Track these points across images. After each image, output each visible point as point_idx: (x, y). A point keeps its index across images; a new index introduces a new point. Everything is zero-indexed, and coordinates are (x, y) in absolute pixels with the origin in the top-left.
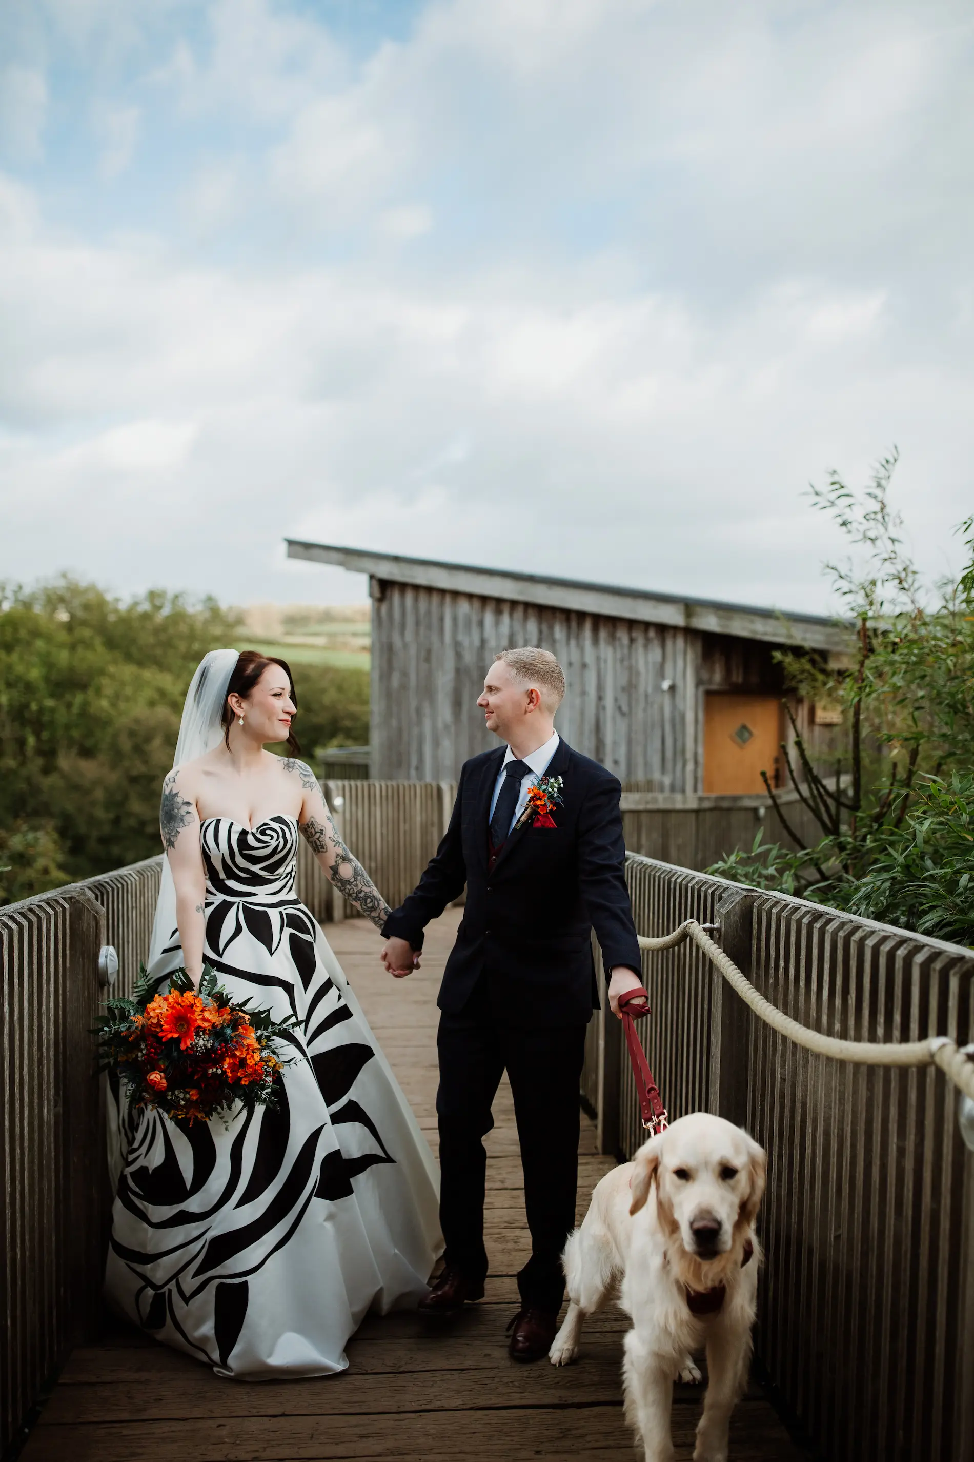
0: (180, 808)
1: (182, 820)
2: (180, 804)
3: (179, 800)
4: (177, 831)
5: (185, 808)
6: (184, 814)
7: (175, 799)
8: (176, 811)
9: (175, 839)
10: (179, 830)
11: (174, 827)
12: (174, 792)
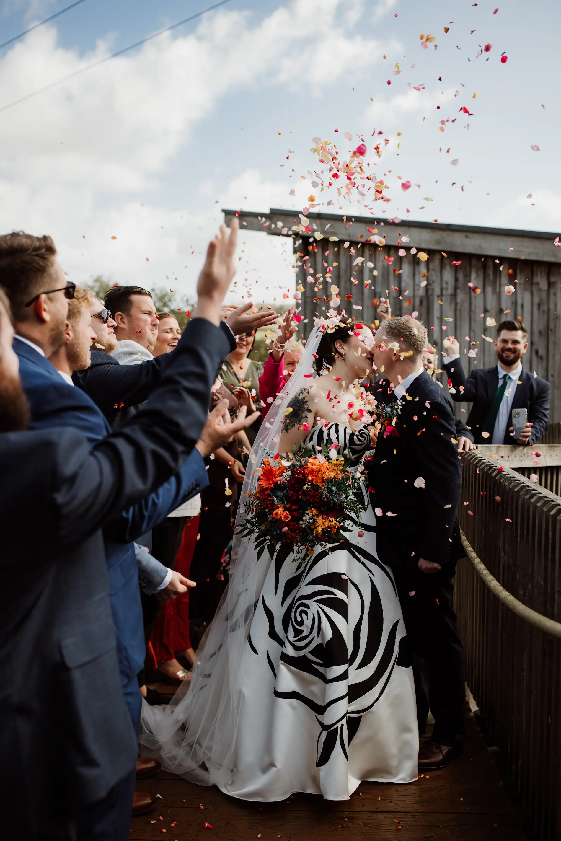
0: (304, 412)
1: (300, 420)
2: (305, 409)
3: (306, 406)
4: (294, 425)
5: (306, 413)
6: (304, 416)
7: (304, 405)
8: (300, 412)
9: (291, 428)
10: (296, 424)
11: (294, 421)
12: (306, 400)
